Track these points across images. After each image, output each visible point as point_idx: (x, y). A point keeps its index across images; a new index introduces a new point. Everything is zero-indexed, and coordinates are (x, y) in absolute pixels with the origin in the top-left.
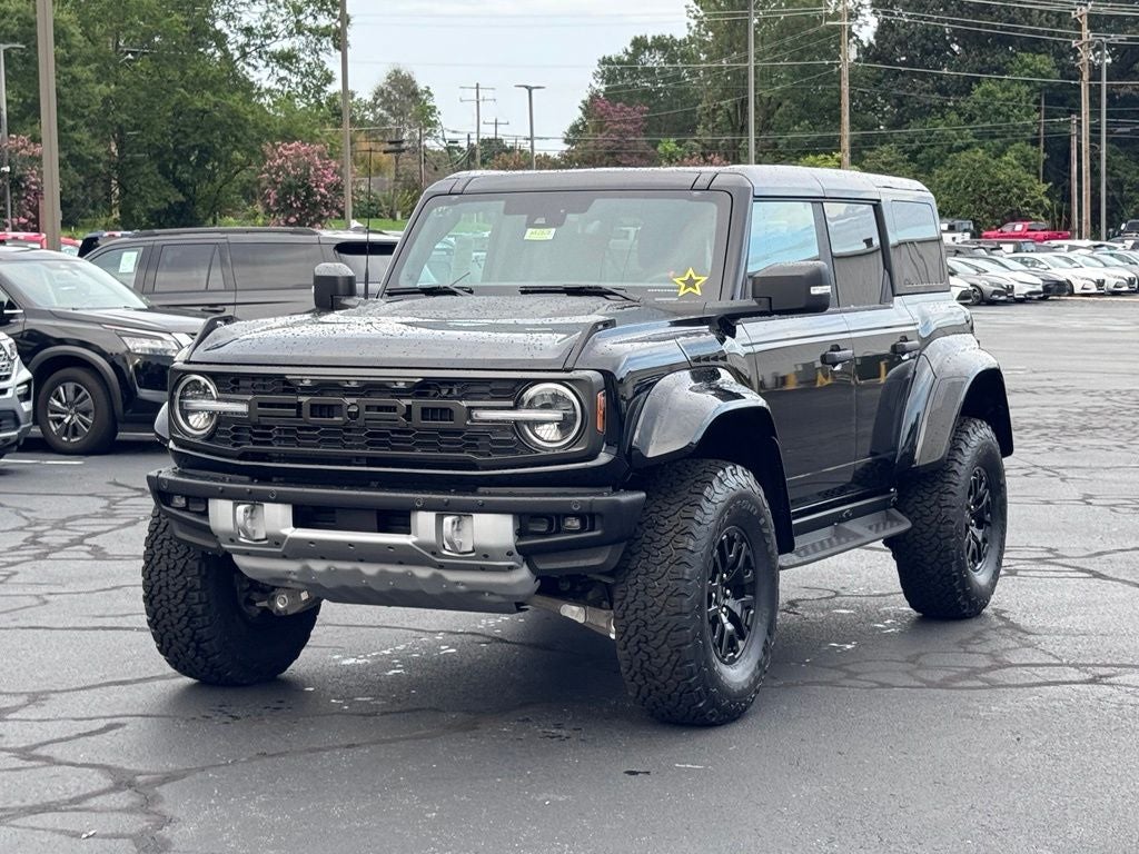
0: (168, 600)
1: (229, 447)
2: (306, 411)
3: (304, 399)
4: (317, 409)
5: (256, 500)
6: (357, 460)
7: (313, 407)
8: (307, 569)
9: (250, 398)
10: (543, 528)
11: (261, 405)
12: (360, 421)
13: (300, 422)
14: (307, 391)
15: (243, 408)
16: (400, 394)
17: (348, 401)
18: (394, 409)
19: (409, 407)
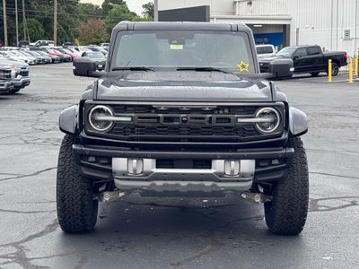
0: (73, 200)
1: (122, 136)
2: (162, 121)
3: (161, 115)
4: (166, 119)
5: (140, 158)
6: (184, 140)
7: (165, 118)
8: (154, 185)
9: (133, 115)
10: (266, 164)
11: (139, 118)
12: (187, 124)
13: (159, 125)
14: (162, 112)
15: (129, 119)
16: (207, 112)
17: (182, 115)
18: (204, 118)
19: (211, 118)
